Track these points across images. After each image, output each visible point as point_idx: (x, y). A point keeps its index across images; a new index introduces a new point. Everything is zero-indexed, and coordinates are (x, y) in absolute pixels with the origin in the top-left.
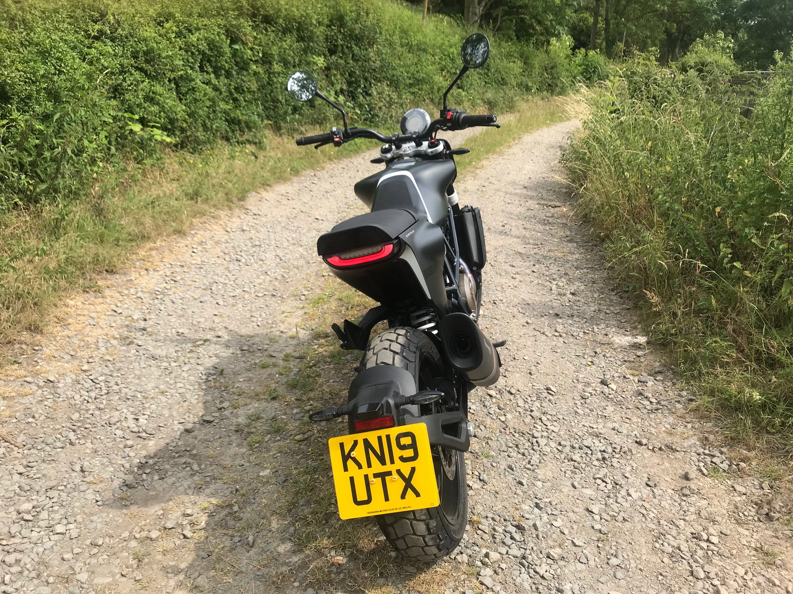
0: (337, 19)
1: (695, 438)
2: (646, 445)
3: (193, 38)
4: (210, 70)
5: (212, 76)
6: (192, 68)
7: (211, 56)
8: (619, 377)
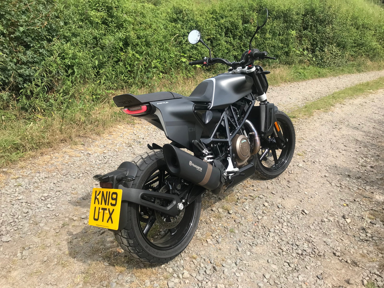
0: (311, 12)
1: (378, 263)
2: (338, 256)
3: (222, 21)
4: (231, 36)
5: (232, 38)
6: (220, 35)
7: (232, 29)
8: (358, 217)
